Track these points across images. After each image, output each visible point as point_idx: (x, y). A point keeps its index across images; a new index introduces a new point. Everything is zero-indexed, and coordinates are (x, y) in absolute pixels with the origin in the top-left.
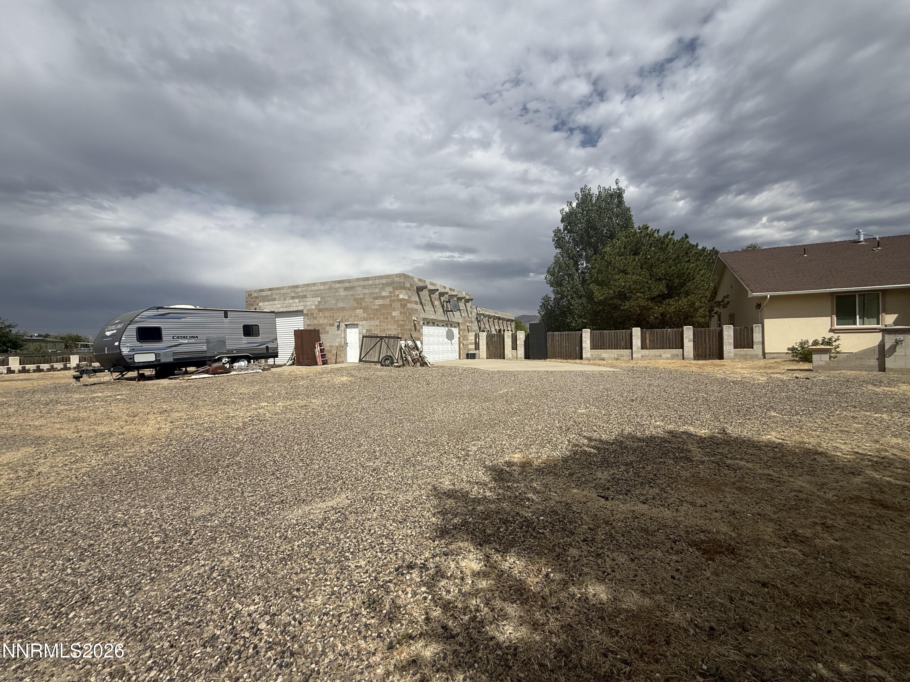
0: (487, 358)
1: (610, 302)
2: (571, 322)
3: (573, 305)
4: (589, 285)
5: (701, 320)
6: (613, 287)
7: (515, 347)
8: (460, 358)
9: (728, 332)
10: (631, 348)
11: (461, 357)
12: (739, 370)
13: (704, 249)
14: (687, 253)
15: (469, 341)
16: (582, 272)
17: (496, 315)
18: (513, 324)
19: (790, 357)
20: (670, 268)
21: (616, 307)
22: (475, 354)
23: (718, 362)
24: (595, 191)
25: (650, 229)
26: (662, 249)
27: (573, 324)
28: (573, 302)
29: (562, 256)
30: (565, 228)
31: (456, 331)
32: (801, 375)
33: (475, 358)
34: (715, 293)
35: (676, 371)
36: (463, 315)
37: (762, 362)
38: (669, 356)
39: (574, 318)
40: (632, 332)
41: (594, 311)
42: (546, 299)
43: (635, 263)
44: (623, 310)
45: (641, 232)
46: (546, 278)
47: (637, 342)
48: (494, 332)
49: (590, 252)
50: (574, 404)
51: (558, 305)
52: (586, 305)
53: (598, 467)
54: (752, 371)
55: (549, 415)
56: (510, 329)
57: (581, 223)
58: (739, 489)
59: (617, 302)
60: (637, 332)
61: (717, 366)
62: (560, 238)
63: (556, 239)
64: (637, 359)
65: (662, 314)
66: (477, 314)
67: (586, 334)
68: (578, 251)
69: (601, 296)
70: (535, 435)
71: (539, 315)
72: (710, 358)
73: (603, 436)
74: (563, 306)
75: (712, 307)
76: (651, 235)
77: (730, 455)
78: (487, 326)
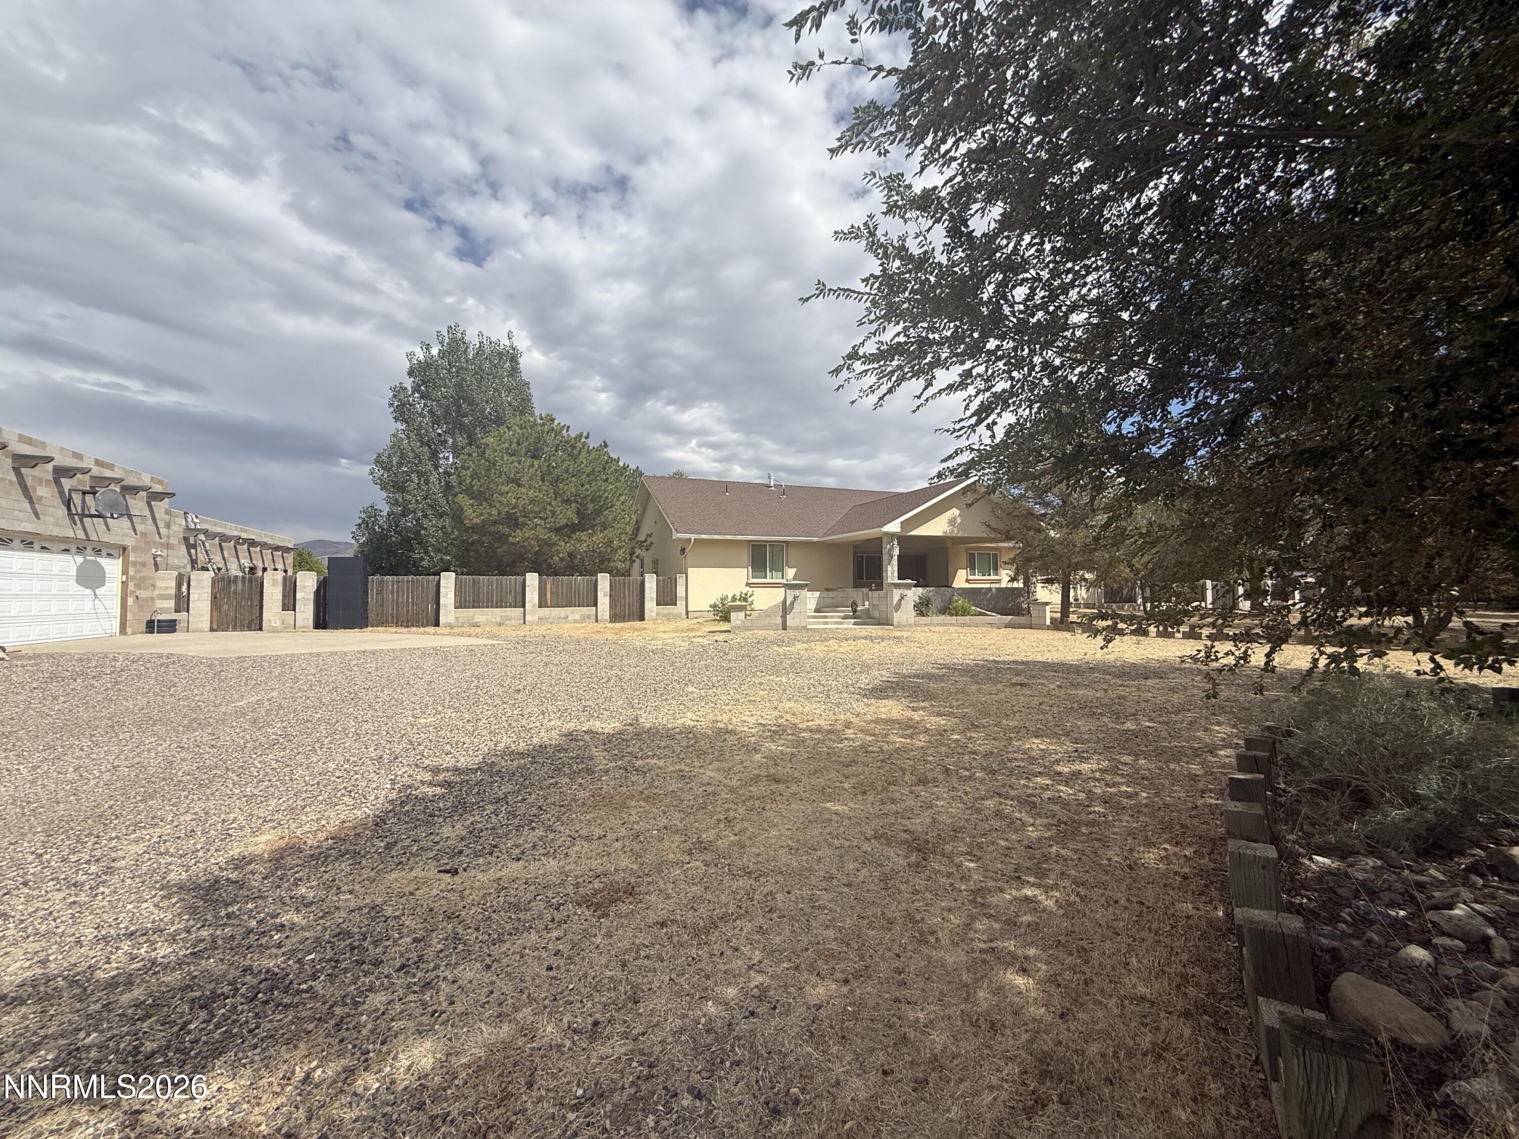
0: (212, 630)
1: (492, 529)
2: (422, 559)
3: (426, 529)
4: (455, 495)
5: (620, 565)
6: (498, 505)
7: (289, 603)
8: (123, 630)
9: (651, 583)
10: (524, 606)
11: (129, 630)
12: (660, 635)
13: (625, 468)
14: (604, 469)
15: (157, 592)
16: (447, 473)
17: (244, 536)
18: (290, 558)
19: (711, 616)
20: (583, 485)
21: (502, 539)
22: (175, 621)
23: (638, 624)
24: (472, 338)
25: (556, 422)
26: (571, 455)
27: (425, 563)
28: (426, 523)
29: (409, 438)
30: (416, 389)
31: (112, 567)
32: (721, 637)
33: (174, 631)
34: (637, 530)
35: (586, 639)
36: (140, 528)
37: (685, 623)
38: (578, 617)
39: (426, 552)
40: (525, 580)
41: (464, 541)
42: (371, 513)
43: (532, 470)
44: (513, 544)
45: (544, 424)
46: (371, 473)
47: (532, 596)
48: (235, 571)
49: (461, 440)
50: (414, 709)
51: (397, 526)
52: (449, 530)
53: (446, 818)
54: (673, 635)
55: (356, 737)
56: (280, 566)
57: (446, 386)
58: (647, 799)
59: (503, 529)
60: (532, 579)
61: (636, 630)
62: (404, 405)
63: (396, 403)
64: (532, 623)
65: (570, 555)
66: (187, 529)
67: (448, 580)
68: (439, 435)
69: (477, 517)
70: (318, 783)
71: (353, 541)
72: (629, 620)
73: (462, 760)
74: (408, 530)
75: (633, 548)
76: (558, 433)
77: (639, 755)
78: (217, 558)
